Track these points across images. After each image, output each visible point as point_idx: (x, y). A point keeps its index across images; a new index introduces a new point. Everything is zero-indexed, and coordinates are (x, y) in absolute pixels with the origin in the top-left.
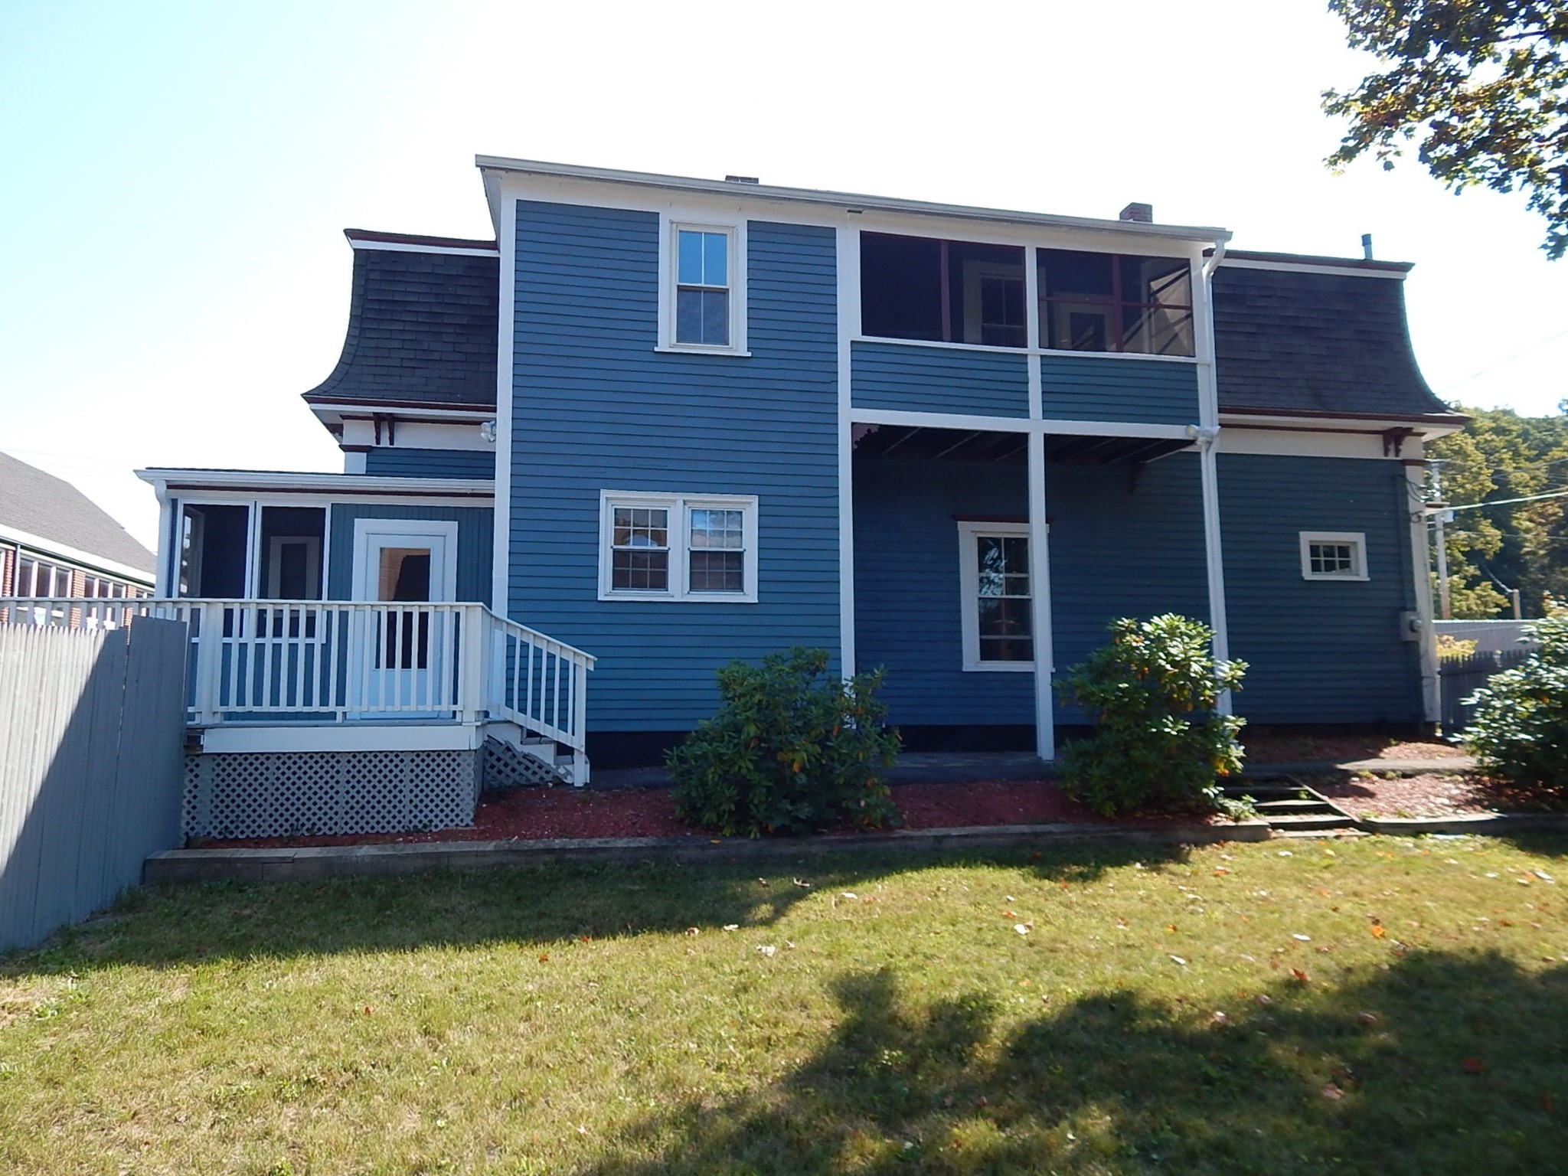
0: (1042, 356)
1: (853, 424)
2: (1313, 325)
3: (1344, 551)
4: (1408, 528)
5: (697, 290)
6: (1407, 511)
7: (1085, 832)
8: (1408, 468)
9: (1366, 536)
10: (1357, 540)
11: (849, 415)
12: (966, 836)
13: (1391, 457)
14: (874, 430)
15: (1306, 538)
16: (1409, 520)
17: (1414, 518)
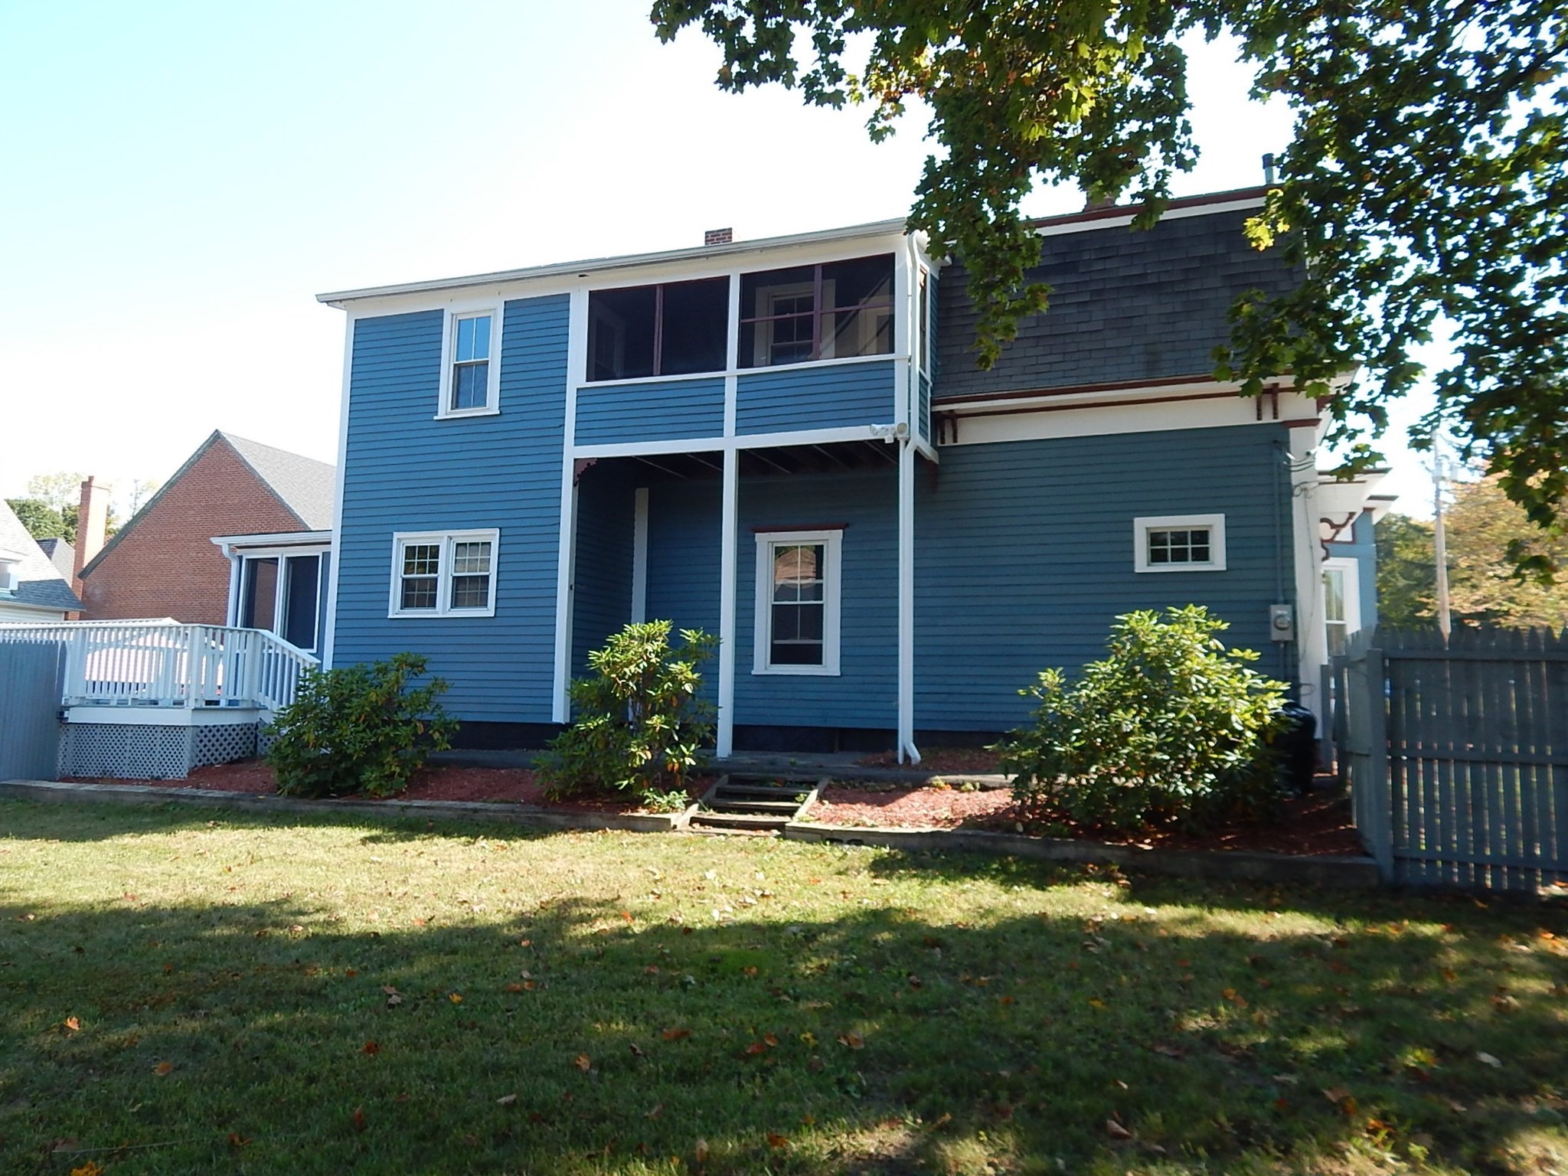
0: (739, 377)
1: (575, 460)
2: (1164, 278)
3: (1202, 536)
4: (1290, 505)
5: (469, 365)
6: (1290, 483)
7: (513, 812)
8: (1293, 431)
9: (1226, 517)
10: (1216, 524)
11: (573, 452)
12: (424, 807)
13: (1267, 419)
14: (593, 463)
15: (1142, 525)
16: (1291, 494)
17: (1297, 491)
